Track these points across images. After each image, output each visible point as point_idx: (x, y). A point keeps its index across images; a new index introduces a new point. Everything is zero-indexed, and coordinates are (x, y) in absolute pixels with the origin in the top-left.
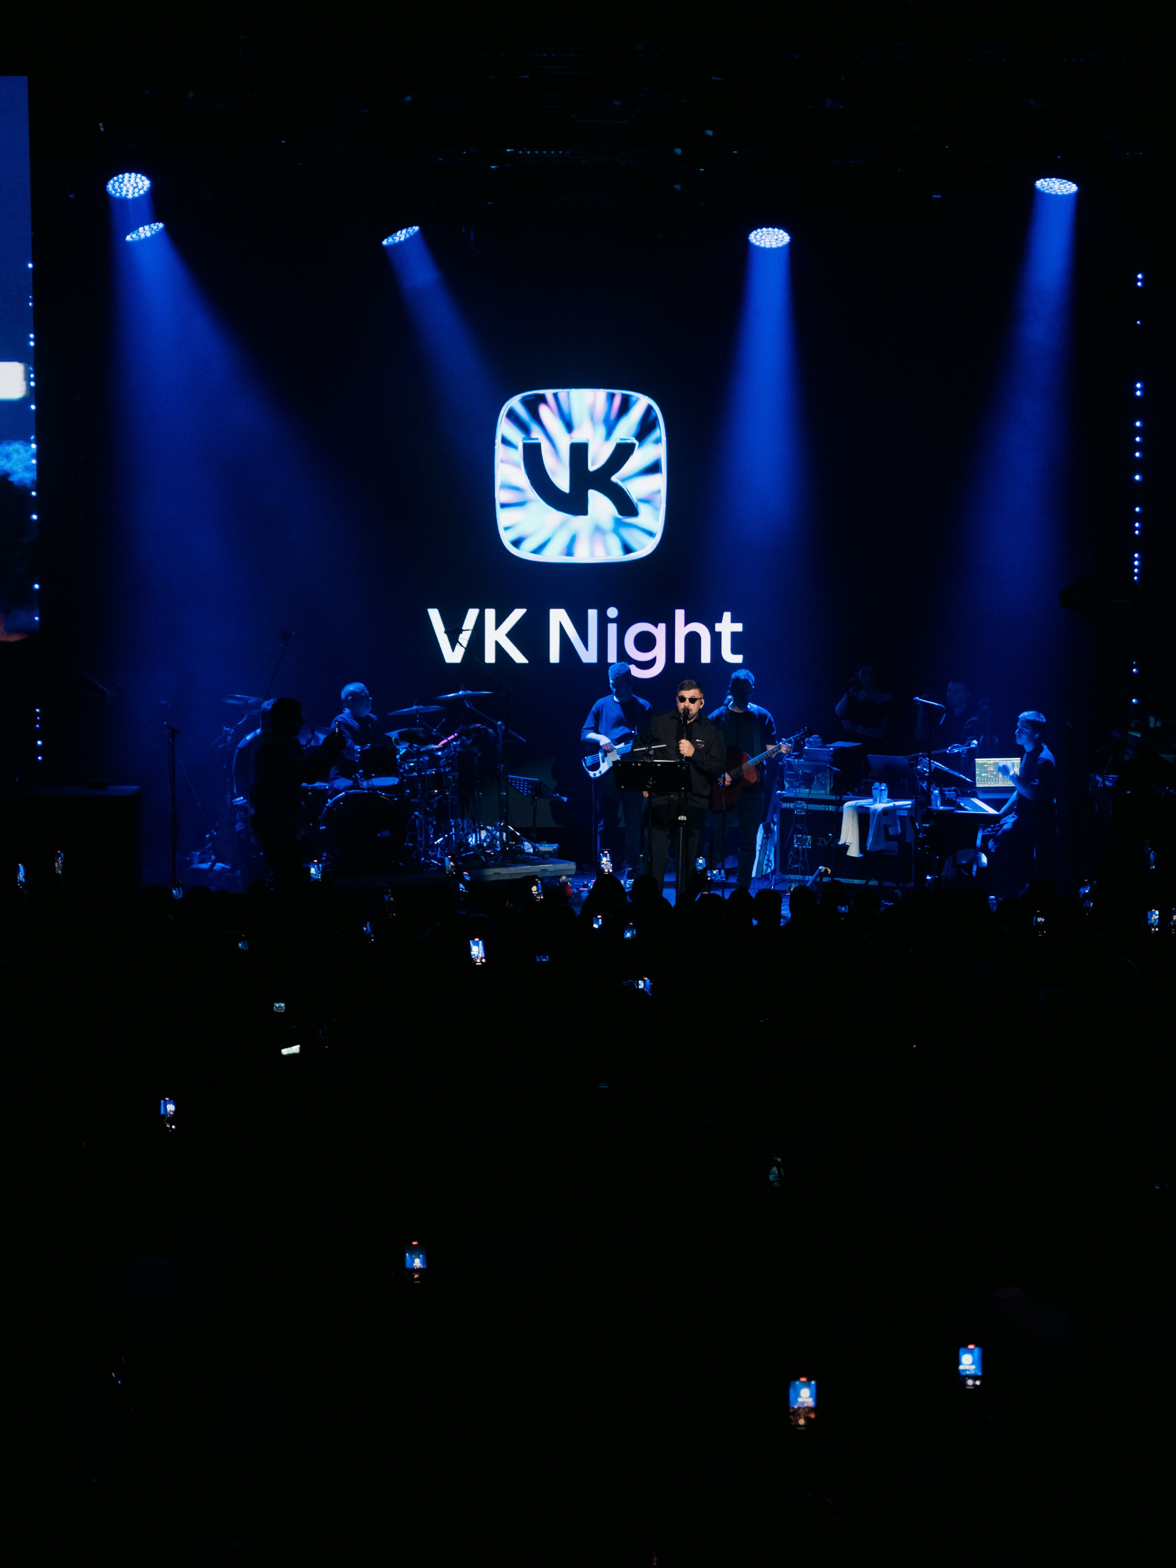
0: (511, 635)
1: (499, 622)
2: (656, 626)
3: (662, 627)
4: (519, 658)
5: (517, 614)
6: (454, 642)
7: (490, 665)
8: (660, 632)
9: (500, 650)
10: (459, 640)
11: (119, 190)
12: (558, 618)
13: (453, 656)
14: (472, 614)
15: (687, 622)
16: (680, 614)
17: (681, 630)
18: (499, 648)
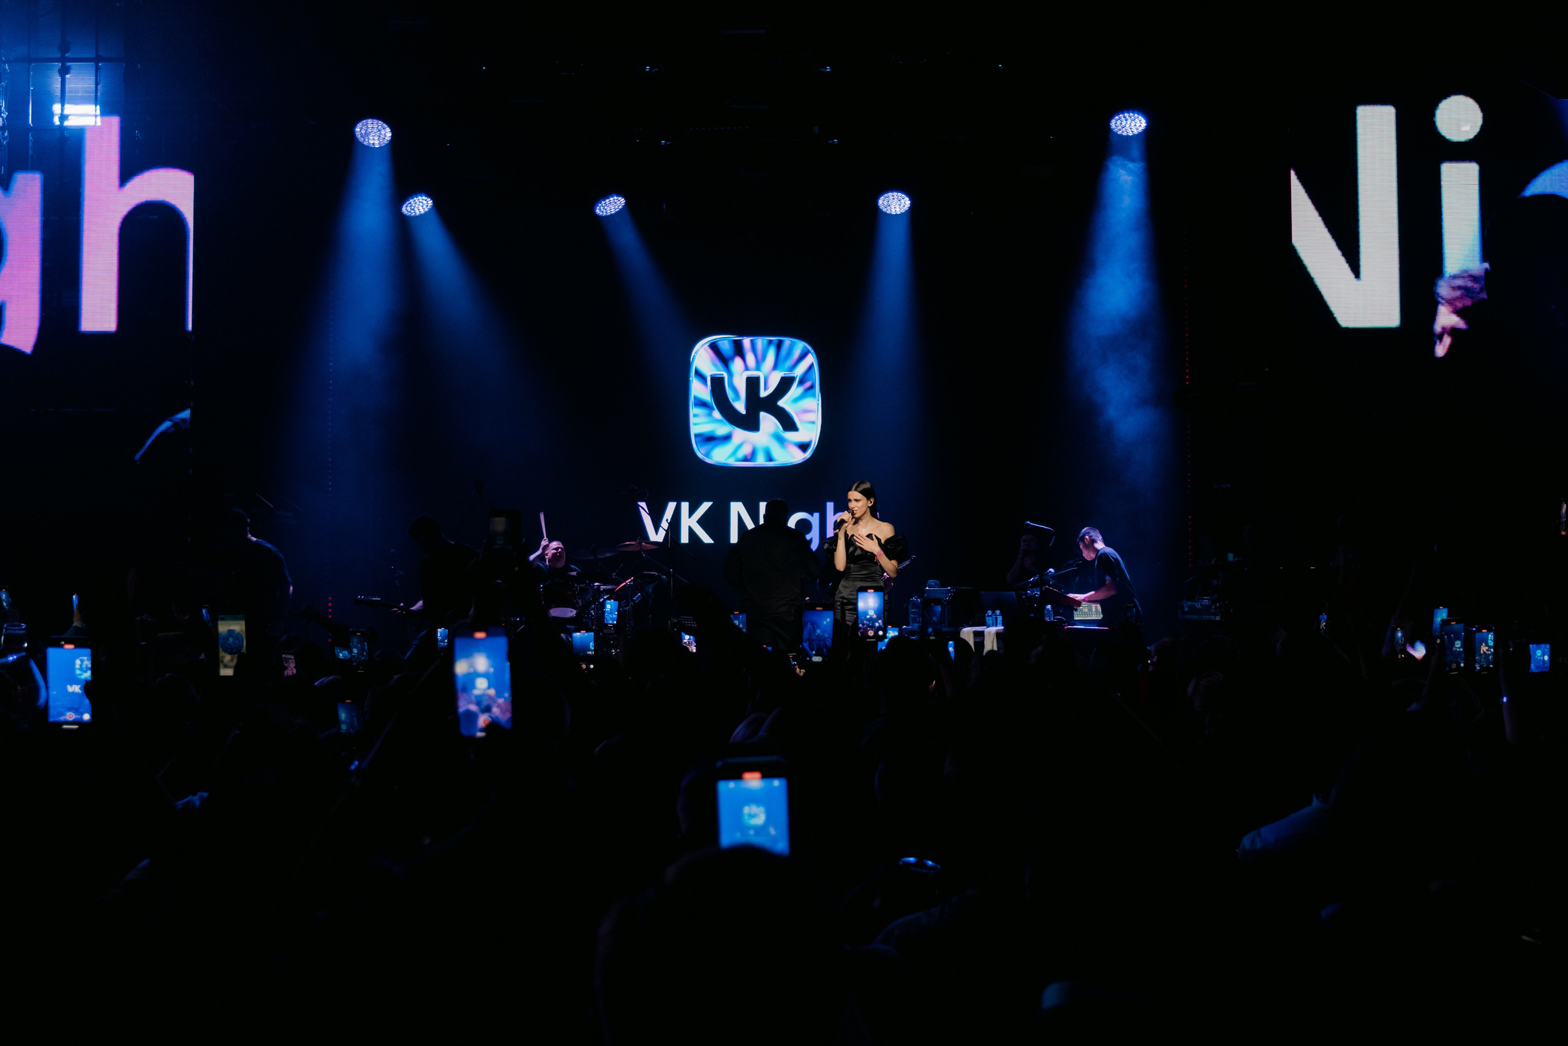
0: (700, 522)
1: (691, 512)
2: (812, 515)
3: (817, 515)
4: (707, 539)
5: (706, 506)
6: (657, 527)
7: (685, 544)
8: (815, 519)
9: (692, 533)
10: (662, 525)
12: (737, 508)
13: (657, 536)
14: (671, 506)
15: (835, 512)
16: (830, 506)
17: (831, 518)
18: (691, 532)
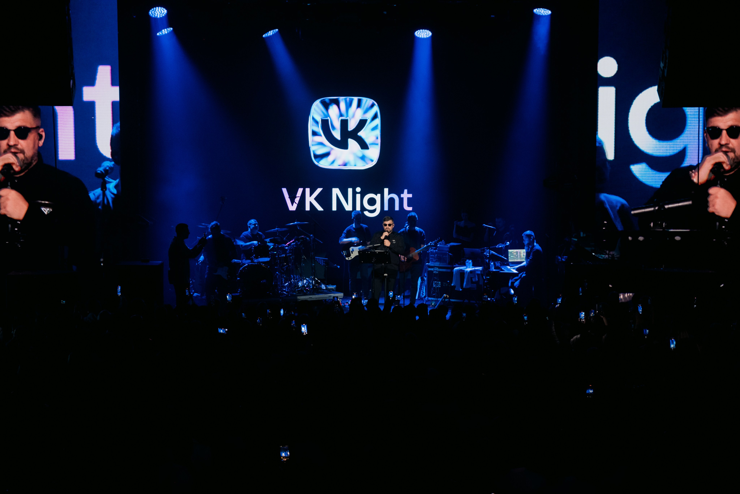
0: (316, 199)
1: (311, 194)
4: (319, 208)
5: (319, 190)
6: (293, 202)
7: (308, 211)
8: (378, 197)
9: (312, 205)
10: (295, 201)
11: (154, 14)
12: (336, 192)
13: (292, 208)
14: (300, 190)
15: (389, 194)
16: (386, 190)
17: (387, 197)
